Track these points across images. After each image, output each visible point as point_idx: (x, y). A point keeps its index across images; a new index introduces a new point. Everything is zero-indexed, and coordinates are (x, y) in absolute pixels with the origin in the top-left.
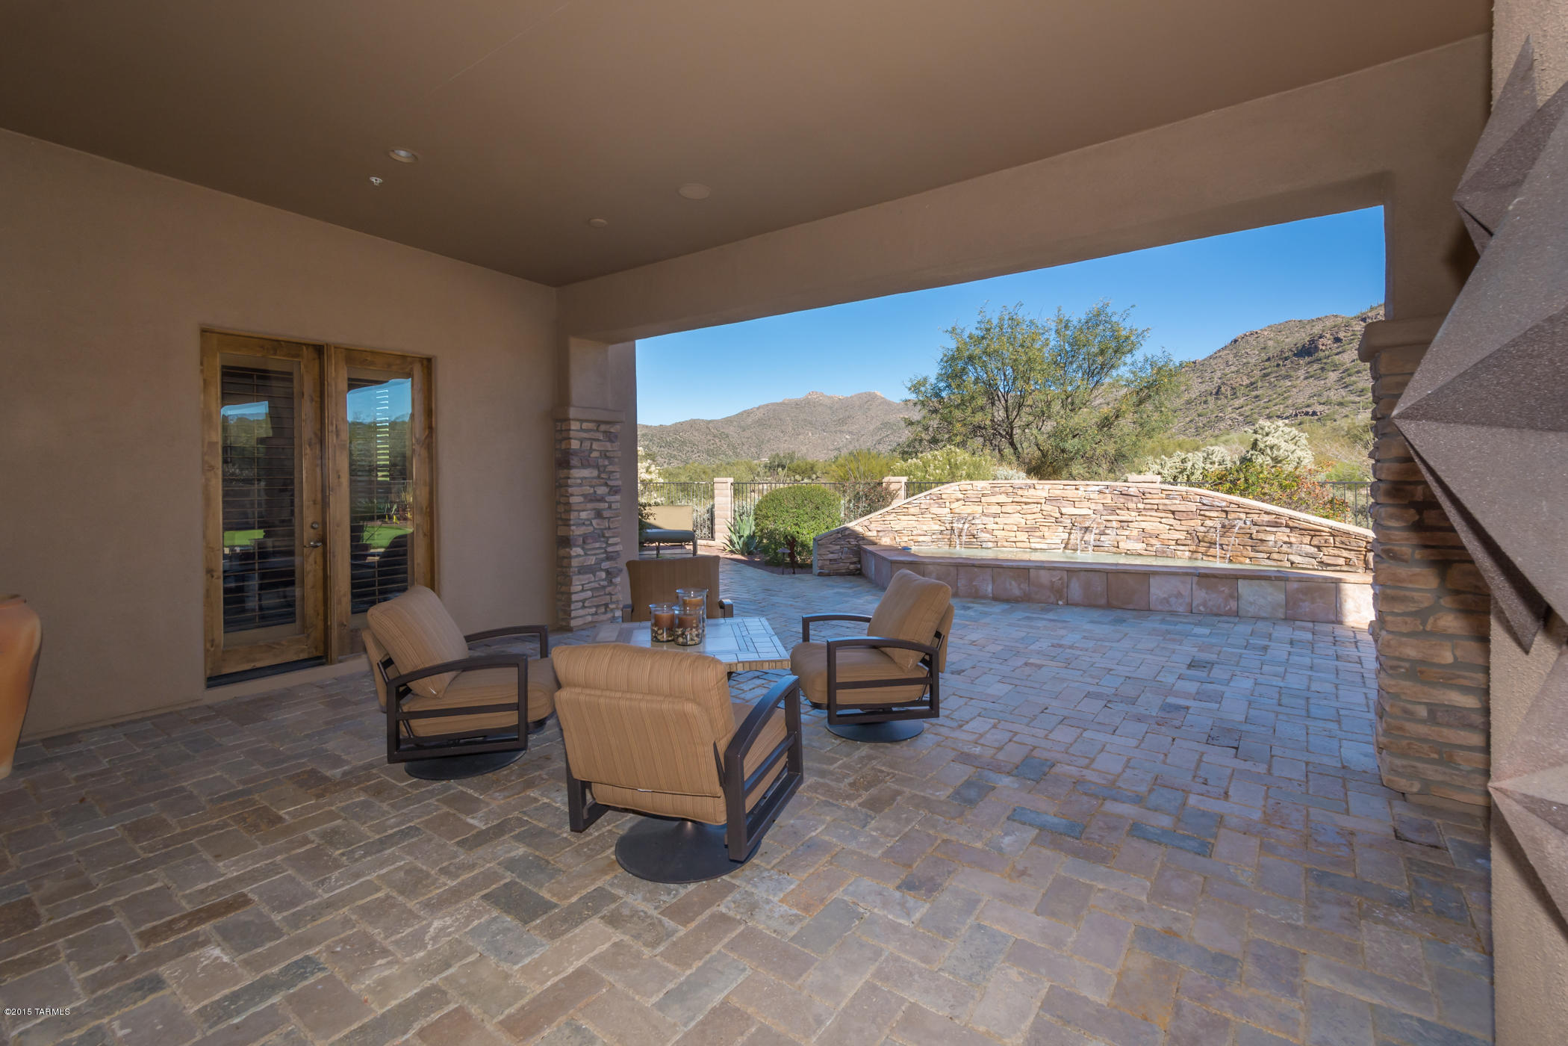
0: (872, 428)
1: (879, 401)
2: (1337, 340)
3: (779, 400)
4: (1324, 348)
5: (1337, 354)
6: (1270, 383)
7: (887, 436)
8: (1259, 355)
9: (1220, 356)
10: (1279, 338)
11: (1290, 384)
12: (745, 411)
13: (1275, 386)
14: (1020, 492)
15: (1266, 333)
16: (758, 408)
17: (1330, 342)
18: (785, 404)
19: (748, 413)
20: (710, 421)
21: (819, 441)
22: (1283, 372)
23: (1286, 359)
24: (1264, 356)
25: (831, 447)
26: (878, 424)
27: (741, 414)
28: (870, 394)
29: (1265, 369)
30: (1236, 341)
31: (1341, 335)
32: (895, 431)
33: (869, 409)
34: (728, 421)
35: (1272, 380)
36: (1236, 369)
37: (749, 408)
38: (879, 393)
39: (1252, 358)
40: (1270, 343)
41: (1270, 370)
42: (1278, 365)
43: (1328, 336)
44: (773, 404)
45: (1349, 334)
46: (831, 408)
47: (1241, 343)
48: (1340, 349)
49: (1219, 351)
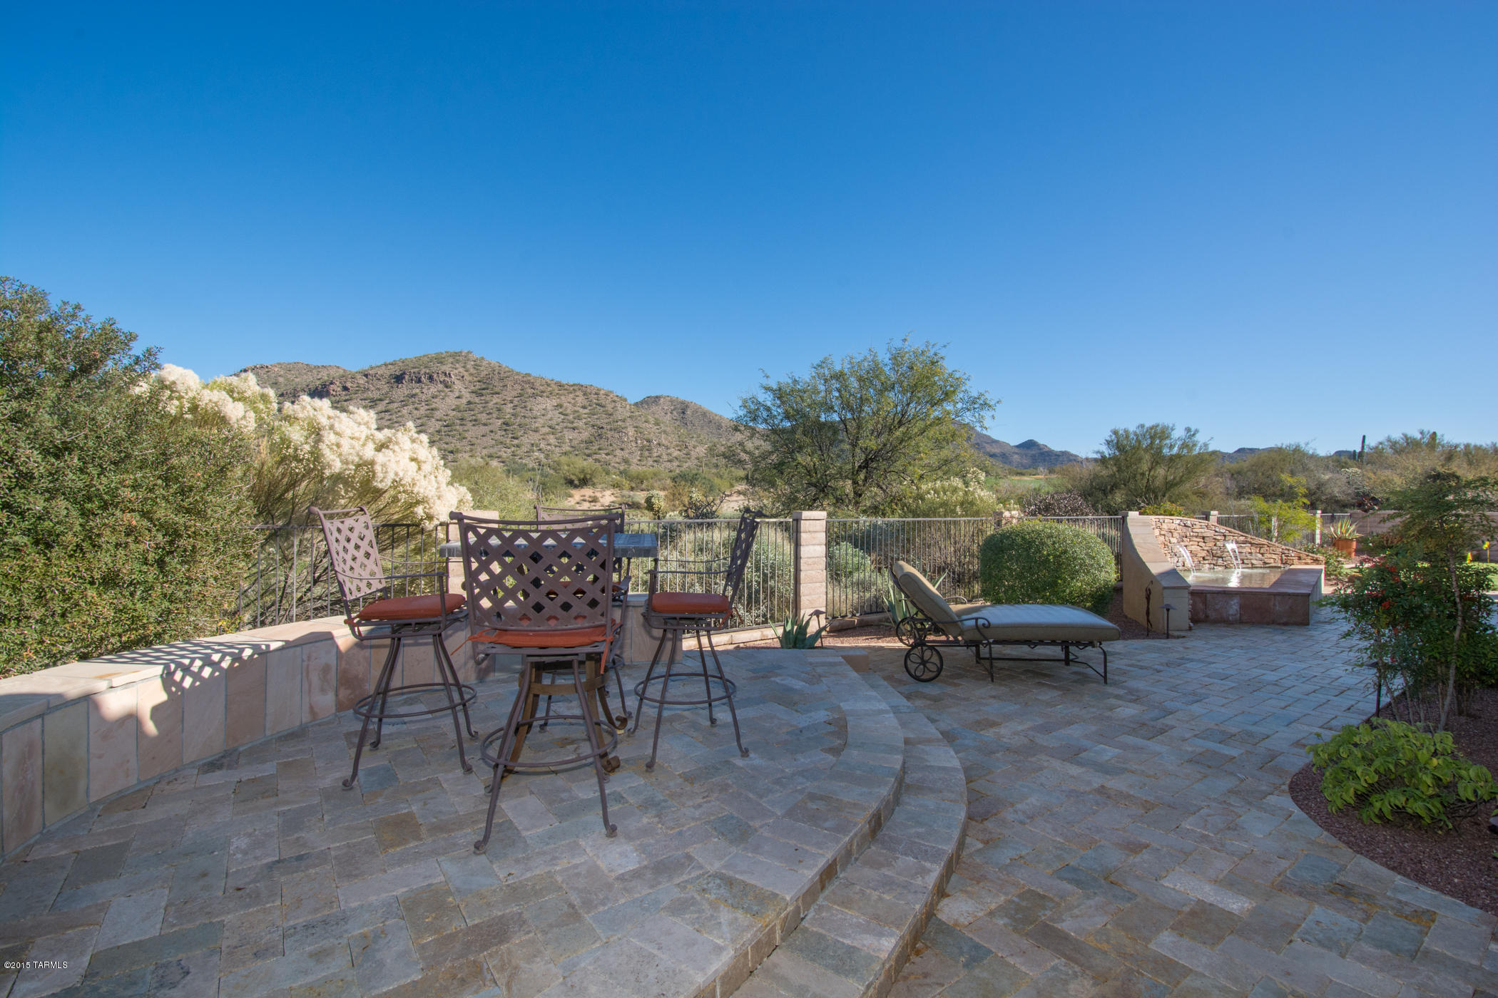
2: (345, 388)
4: (334, 393)
5: (346, 401)
15: (276, 369)
17: (339, 389)
31: (349, 385)
43: (338, 383)
45: (355, 385)
48: (347, 398)
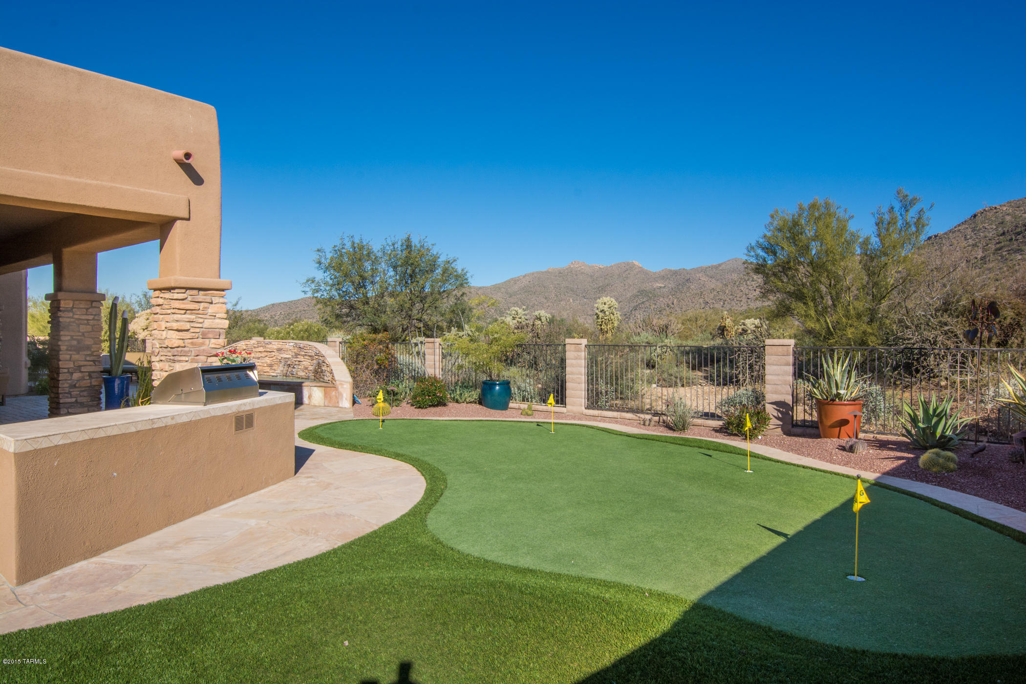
0: (629, 295)
1: (637, 270)
3: (544, 269)
6: (1002, 257)
7: (643, 303)
8: (996, 229)
9: (959, 230)
10: (1017, 213)
11: (1020, 257)
12: (512, 279)
13: (1006, 259)
14: (267, 346)
16: (524, 277)
18: (549, 272)
19: (515, 281)
20: (480, 288)
21: (580, 307)
22: (1015, 246)
23: (1018, 234)
24: (1000, 230)
25: (590, 313)
26: (635, 291)
27: (509, 281)
28: (628, 264)
29: (999, 243)
30: (975, 216)
32: (650, 298)
33: (627, 278)
34: (497, 288)
35: (1004, 253)
36: (974, 242)
37: (516, 276)
38: (636, 263)
39: (989, 232)
40: (1008, 218)
41: (1002, 244)
42: (1011, 240)
44: (537, 272)
46: (591, 276)
47: (979, 218)
49: (959, 225)
